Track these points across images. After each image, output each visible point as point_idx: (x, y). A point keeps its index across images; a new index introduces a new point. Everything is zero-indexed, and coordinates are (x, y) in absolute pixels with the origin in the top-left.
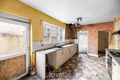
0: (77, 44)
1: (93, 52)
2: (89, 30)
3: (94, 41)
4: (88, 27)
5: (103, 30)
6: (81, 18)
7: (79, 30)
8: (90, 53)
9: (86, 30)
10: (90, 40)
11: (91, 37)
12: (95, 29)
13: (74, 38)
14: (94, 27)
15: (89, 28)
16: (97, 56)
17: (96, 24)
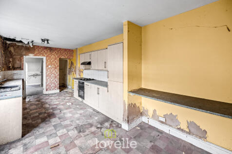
0: (23, 80)
1: (53, 88)
2: (46, 55)
3: (54, 71)
4: (45, 50)
5: (64, 58)
6: (48, 40)
7: (26, 53)
8: (49, 89)
9: (41, 55)
10: (49, 70)
11: (50, 66)
12: (55, 55)
13: (14, 69)
14: (54, 52)
15: (46, 52)
16: (58, 91)
17: (56, 49)
